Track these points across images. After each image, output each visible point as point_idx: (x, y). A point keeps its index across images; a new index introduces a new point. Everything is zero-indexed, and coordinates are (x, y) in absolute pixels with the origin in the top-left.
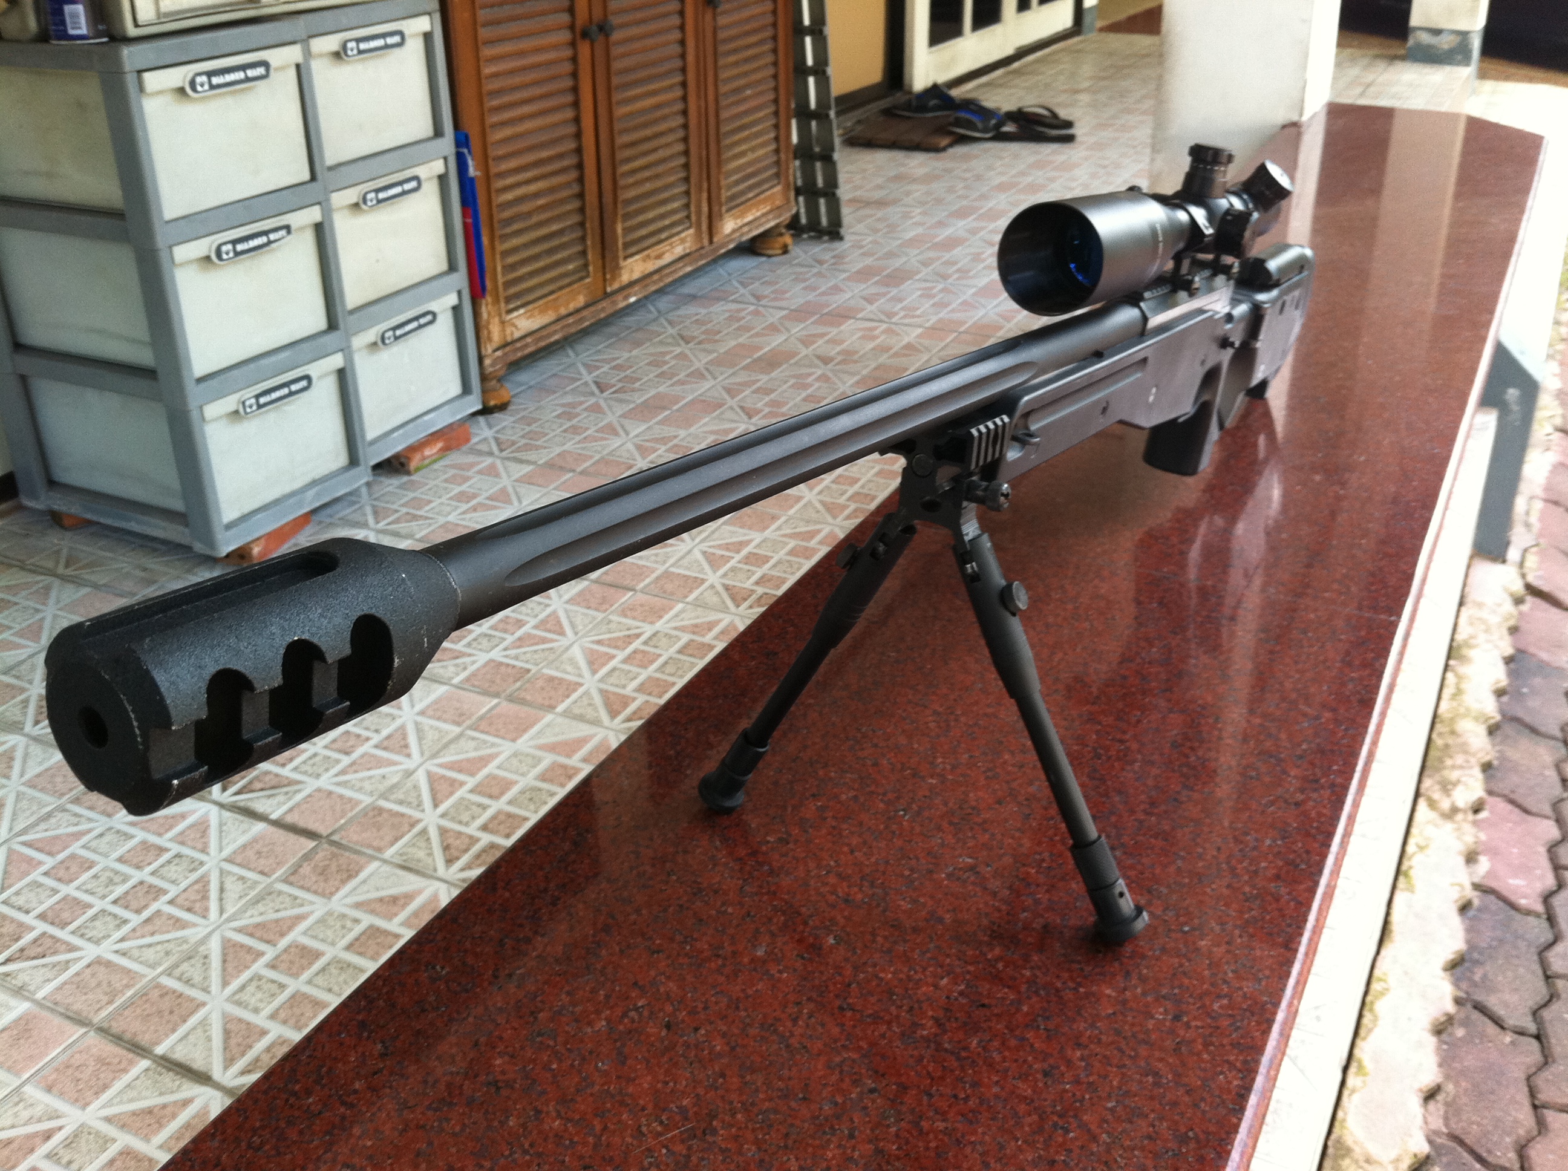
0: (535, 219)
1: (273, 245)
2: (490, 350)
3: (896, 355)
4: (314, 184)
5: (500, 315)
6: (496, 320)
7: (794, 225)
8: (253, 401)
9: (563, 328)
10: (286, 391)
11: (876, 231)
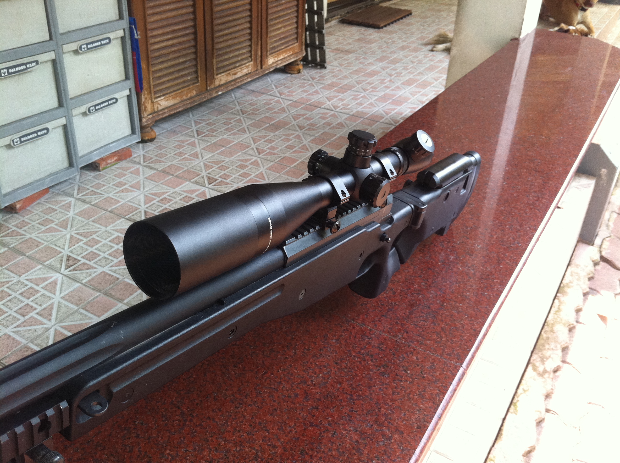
0: (171, 56)
1: (29, 70)
2: (145, 115)
3: (333, 128)
4: (51, 42)
5: (151, 99)
6: (150, 101)
7: (305, 59)
8: (18, 139)
9: (183, 105)
10: (36, 135)
11: (341, 65)
